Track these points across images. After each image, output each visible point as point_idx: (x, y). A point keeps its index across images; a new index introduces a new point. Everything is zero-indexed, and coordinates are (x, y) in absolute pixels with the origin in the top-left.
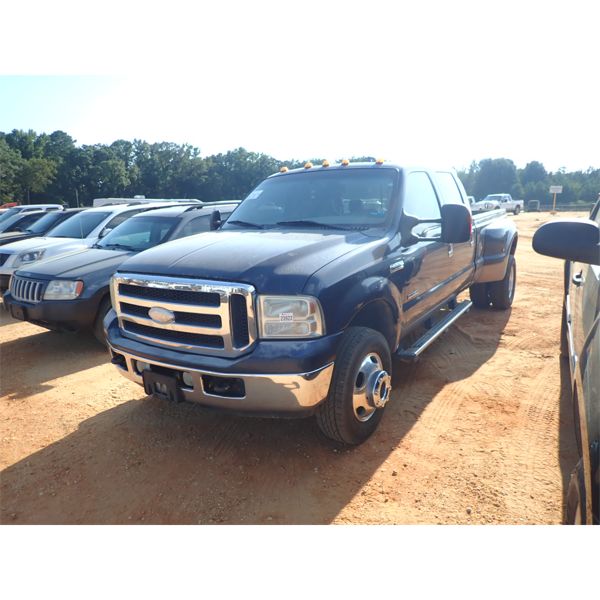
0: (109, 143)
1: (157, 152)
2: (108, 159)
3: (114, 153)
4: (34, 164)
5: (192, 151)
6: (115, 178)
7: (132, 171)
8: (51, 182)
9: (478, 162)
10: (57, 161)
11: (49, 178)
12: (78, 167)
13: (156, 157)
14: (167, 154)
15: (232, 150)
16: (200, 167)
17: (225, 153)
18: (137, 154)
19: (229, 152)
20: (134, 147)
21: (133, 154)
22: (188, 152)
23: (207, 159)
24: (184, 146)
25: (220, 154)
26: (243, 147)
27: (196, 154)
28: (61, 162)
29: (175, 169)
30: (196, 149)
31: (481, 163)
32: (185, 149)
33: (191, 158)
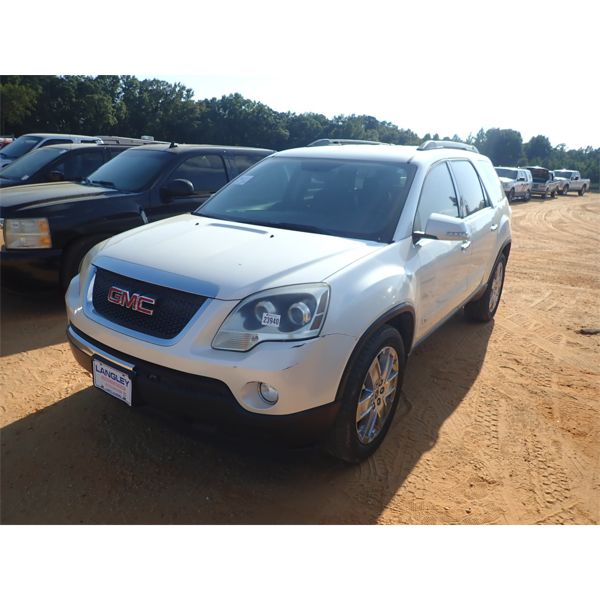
0: (94, 76)
1: (147, 90)
2: (92, 93)
3: (100, 86)
4: (10, 91)
5: (185, 92)
6: (101, 116)
7: (119, 109)
8: (29, 113)
9: (485, 131)
10: (36, 90)
11: (27, 108)
12: (60, 99)
13: (146, 95)
14: (157, 94)
15: (227, 95)
16: (192, 111)
17: (219, 98)
18: (124, 90)
19: (224, 97)
20: (121, 82)
21: (119, 90)
22: (180, 94)
23: (200, 103)
24: (175, 85)
25: (214, 99)
26: (239, 93)
27: (188, 96)
28: (40, 91)
29: (166, 111)
30: (188, 91)
31: (488, 132)
32: (177, 89)
33: (183, 100)
